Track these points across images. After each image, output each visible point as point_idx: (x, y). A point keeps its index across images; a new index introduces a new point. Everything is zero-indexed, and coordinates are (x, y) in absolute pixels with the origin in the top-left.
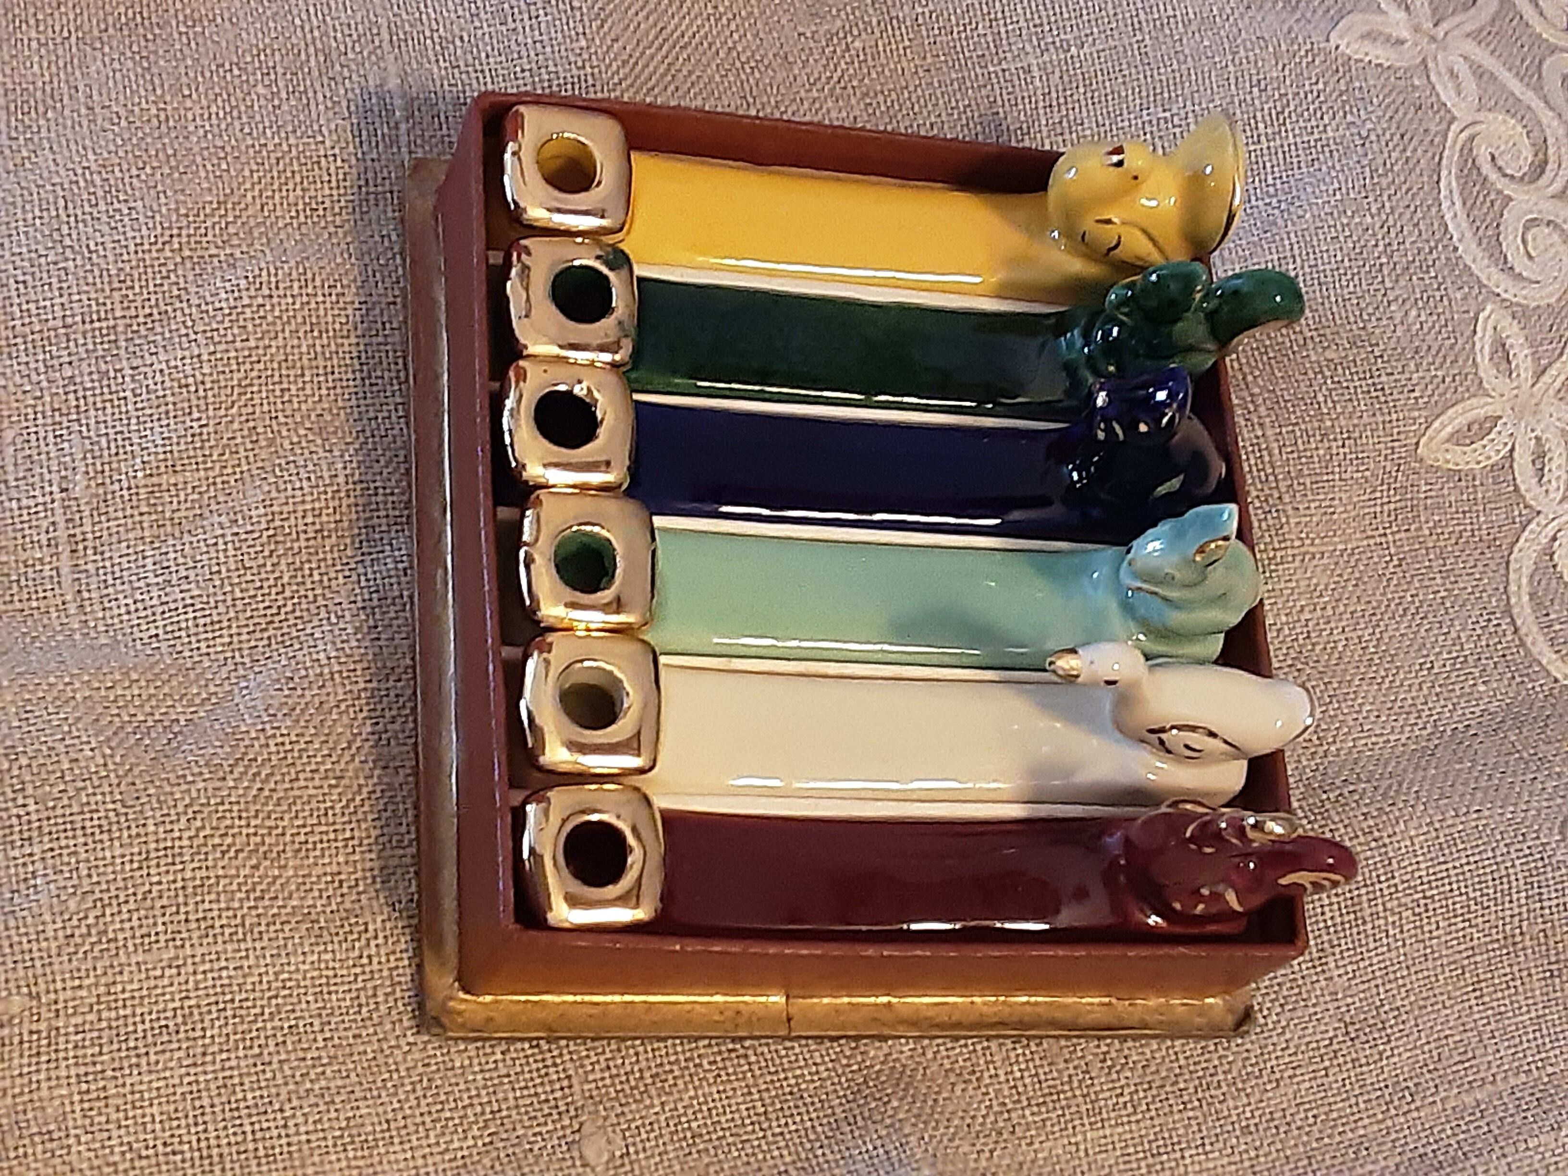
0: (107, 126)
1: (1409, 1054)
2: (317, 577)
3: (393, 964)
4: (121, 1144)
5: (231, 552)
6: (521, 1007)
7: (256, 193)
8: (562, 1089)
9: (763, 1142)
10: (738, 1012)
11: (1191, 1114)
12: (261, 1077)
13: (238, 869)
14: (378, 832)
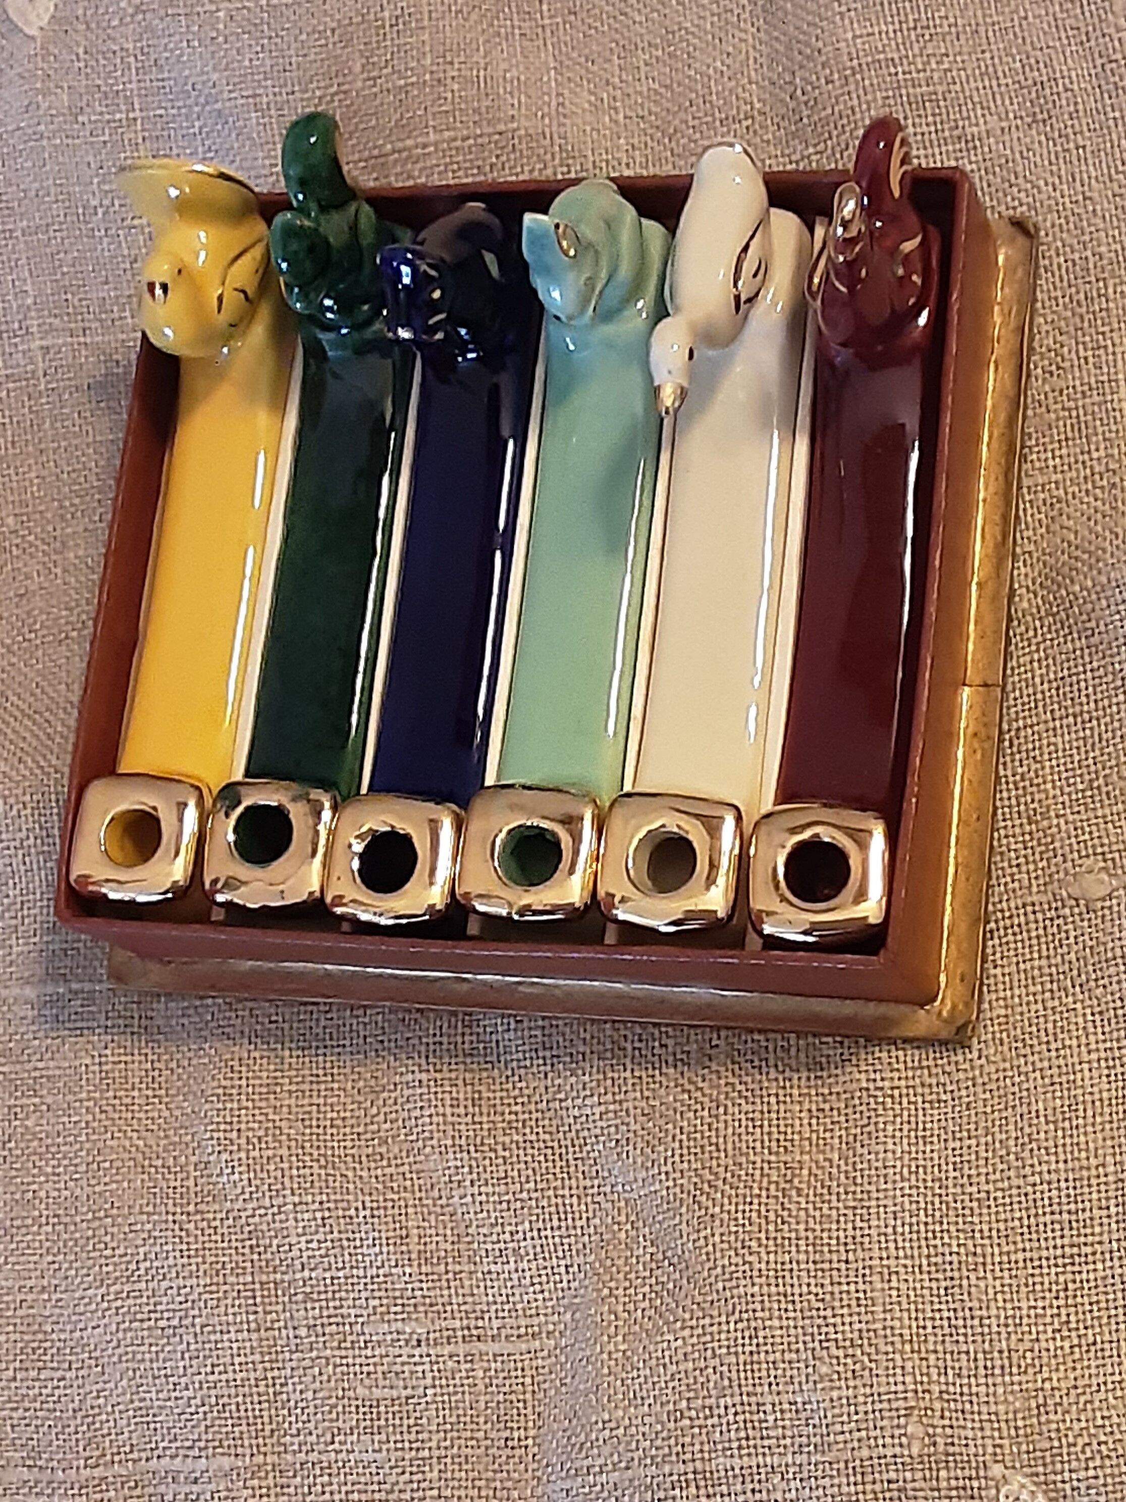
0: (61, 1274)
1: (1069, 61)
2: (519, 1108)
3: (901, 1066)
4: (1054, 1339)
5: (490, 1189)
6: (953, 946)
7: (135, 1135)
8: (1034, 912)
9: (1103, 721)
10: (975, 734)
11: (1111, 290)
12: (1001, 1201)
13: (800, 1209)
14: (772, 1070)
